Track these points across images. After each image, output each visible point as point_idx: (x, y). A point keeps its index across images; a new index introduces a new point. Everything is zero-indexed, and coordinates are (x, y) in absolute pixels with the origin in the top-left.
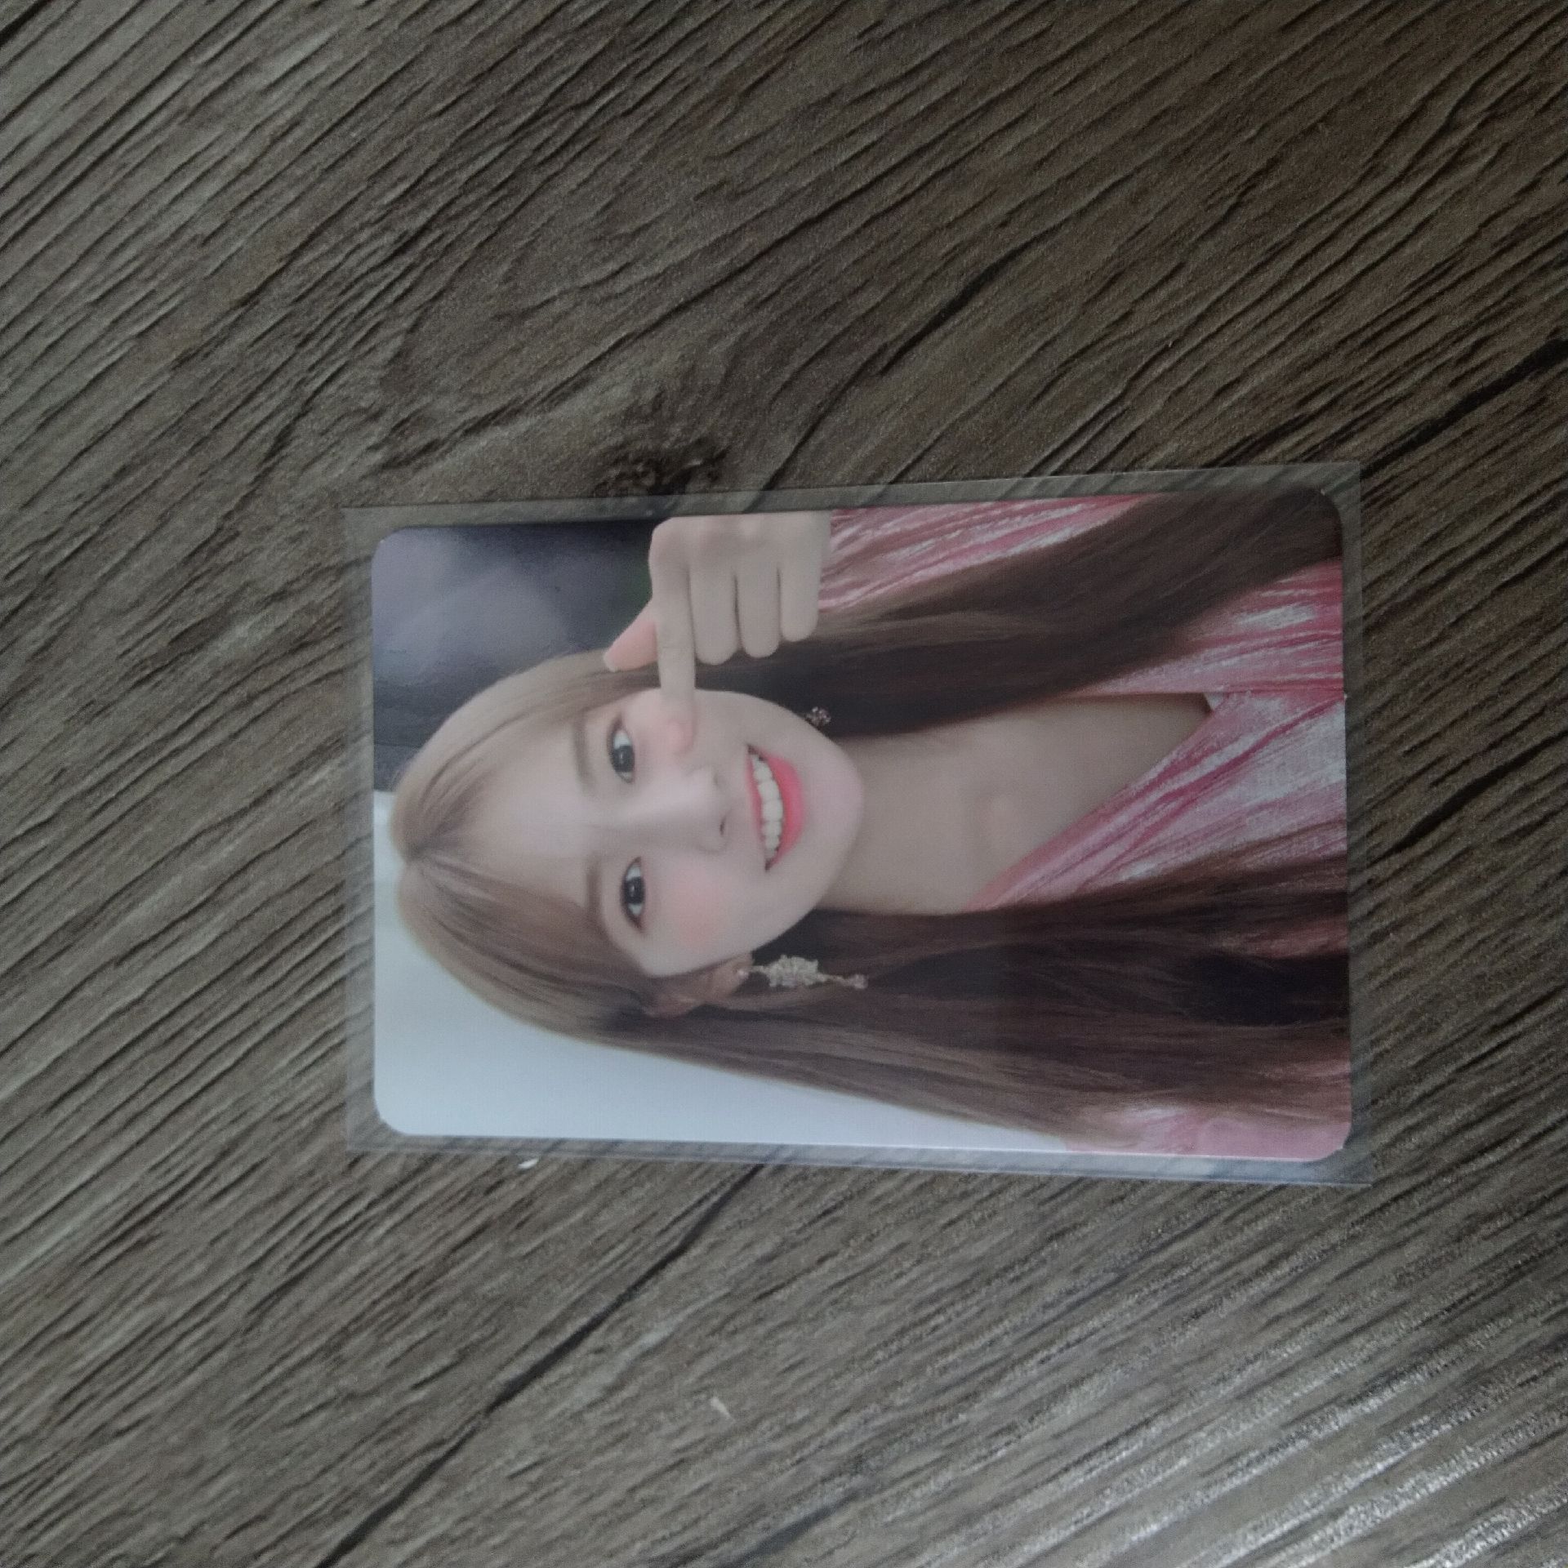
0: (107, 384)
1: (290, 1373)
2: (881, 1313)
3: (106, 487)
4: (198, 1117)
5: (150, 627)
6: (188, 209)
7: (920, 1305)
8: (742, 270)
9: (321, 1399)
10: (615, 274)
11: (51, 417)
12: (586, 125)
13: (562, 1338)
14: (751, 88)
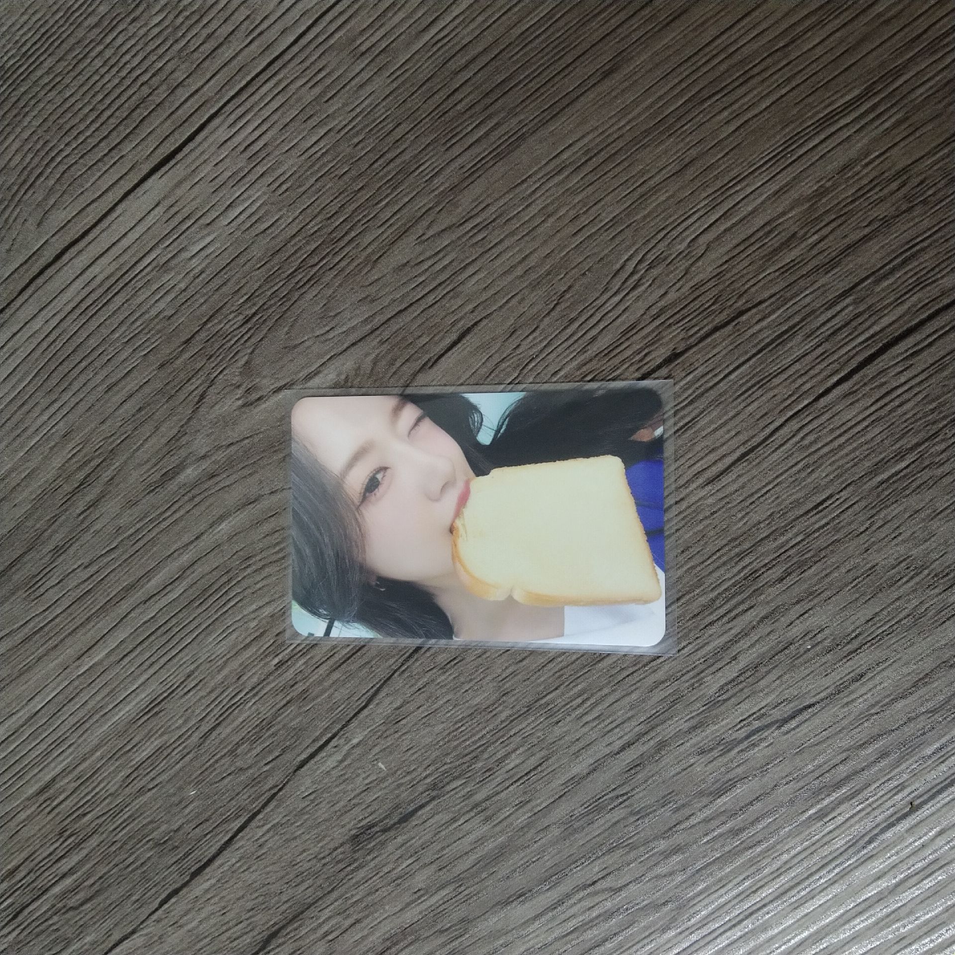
0: (132, 375)
1: (217, 762)
2: (441, 727)
3: (133, 415)
4: (179, 662)
5: (152, 471)
6: (161, 305)
7: (456, 723)
8: (376, 329)
9: (229, 772)
10: (328, 331)
11: (109, 389)
12: (315, 274)
13: (321, 743)
14: (378, 259)
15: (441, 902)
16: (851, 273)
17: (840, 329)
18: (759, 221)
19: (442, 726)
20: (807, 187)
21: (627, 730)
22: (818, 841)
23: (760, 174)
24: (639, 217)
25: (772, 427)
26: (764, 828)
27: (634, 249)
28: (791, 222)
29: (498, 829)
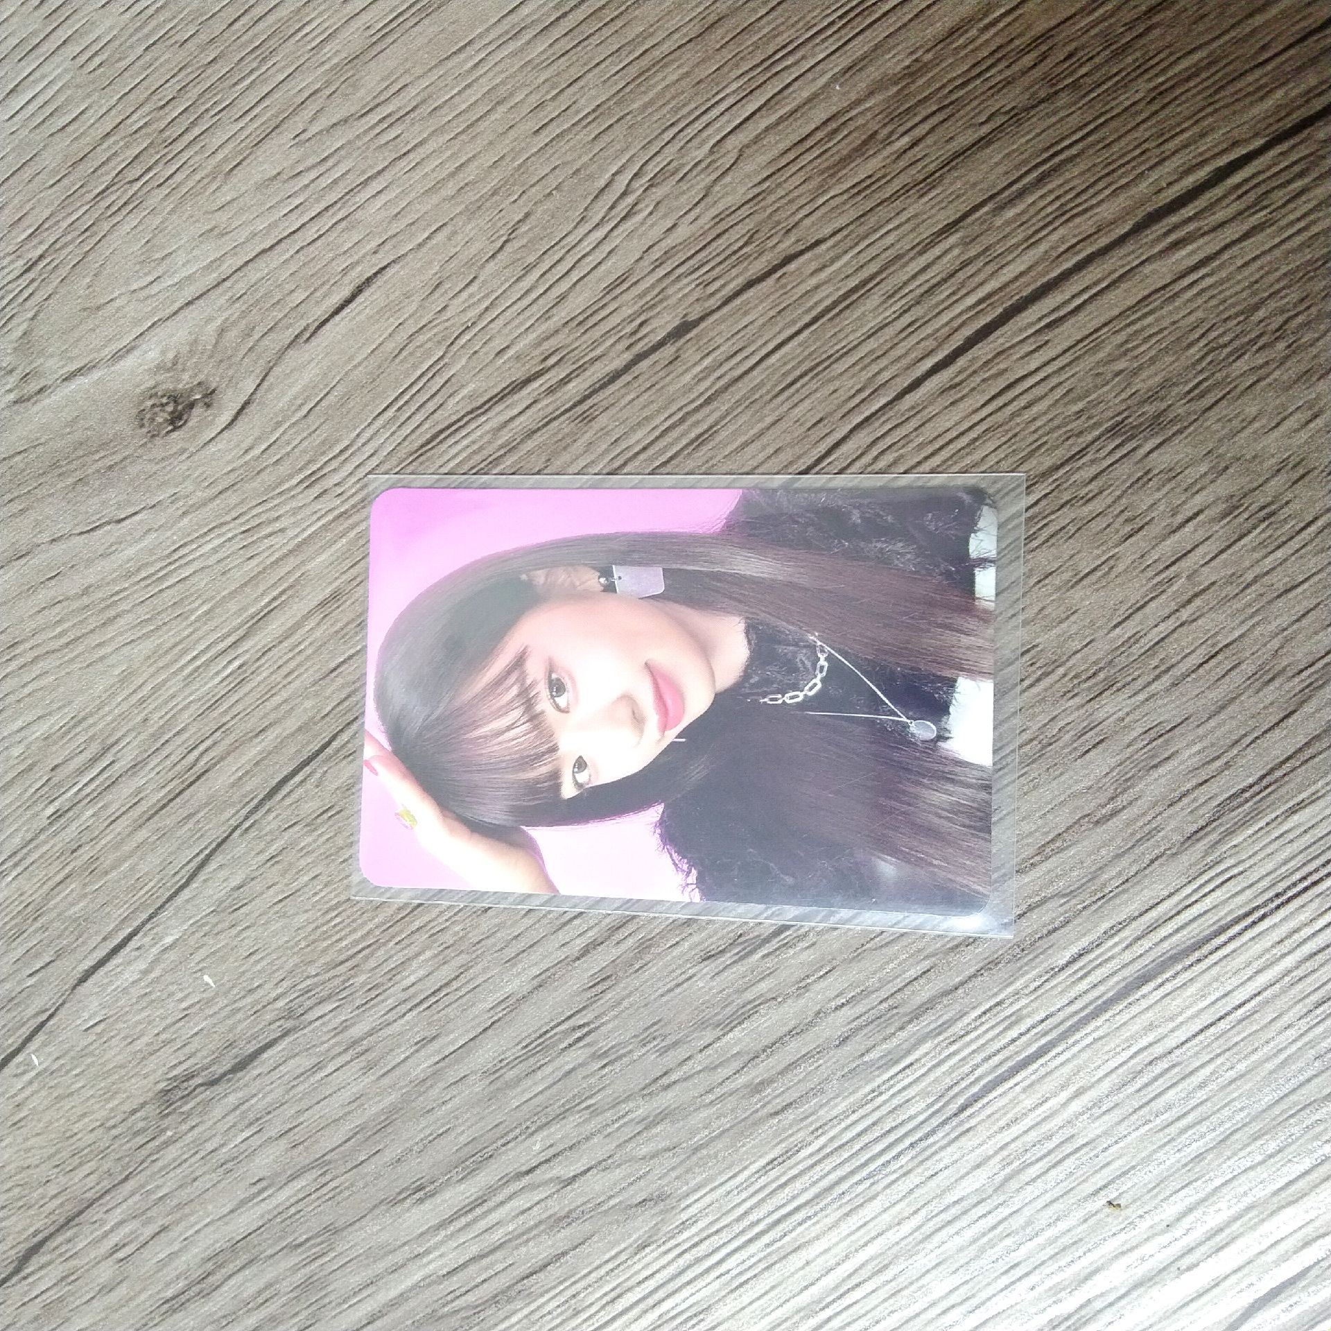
2: (304, 918)
7: (327, 911)
8: (224, 280)
10: (151, 283)
12: (136, 193)
13: (116, 941)
14: (232, 170)
15: (292, 1201)
16: (958, 197)
17: (938, 284)
18: (819, 114)
19: (305, 916)
20: (895, 61)
21: (592, 923)
22: (885, 1102)
23: (823, 41)
24: (636, 106)
25: (830, 441)
26: (799, 1081)
27: (627, 157)
28: (869, 115)
29: (386, 1081)
